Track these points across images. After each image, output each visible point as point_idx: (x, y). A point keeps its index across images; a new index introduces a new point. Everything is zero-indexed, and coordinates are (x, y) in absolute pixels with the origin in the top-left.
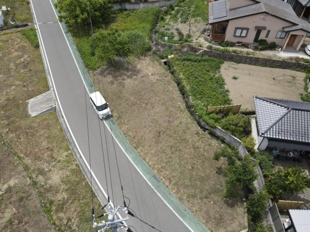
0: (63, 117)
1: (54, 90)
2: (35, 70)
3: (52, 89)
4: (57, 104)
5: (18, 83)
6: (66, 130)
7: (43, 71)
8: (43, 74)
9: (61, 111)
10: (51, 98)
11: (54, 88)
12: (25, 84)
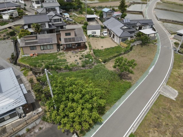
0: (166, 78)
1: (159, 89)
2: (155, 116)
3: (159, 91)
4: (163, 84)
5: (173, 116)
6: (169, 74)
7: (151, 110)
8: (153, 108)
9: (165, 80)
10: (164, 88)
11: (158, 90)
12: (169, 111)
